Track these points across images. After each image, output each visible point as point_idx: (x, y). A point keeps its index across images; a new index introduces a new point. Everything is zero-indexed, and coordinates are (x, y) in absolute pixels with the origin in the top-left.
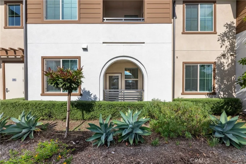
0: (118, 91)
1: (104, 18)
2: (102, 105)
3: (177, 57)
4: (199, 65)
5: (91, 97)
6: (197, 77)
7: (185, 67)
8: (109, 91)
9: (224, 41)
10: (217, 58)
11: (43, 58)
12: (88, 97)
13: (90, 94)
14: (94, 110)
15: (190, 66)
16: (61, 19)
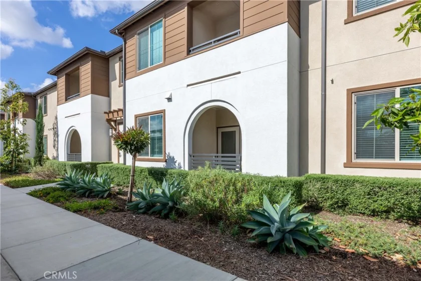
0: (235, 157)
1: (190, 49)
3: (333, 81)
4: (398, 90)
5: (175, 165)
8: (222, 157)
16: (149, 67)
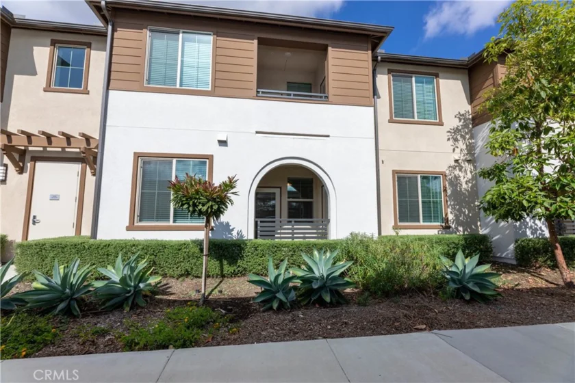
1: (259, 90)
2: (258, 247)
3: (383, 161)
4: (419, 176)
5: (232, 234)
6: (418, 198)
7: (396, 179)
9: (456, 140)
10: (449, 167)
11: (138, 156)
12: (225, 235)
13: (231, 228)
14: (243, 256)
15: (405, 178)
16: (178, 87)
